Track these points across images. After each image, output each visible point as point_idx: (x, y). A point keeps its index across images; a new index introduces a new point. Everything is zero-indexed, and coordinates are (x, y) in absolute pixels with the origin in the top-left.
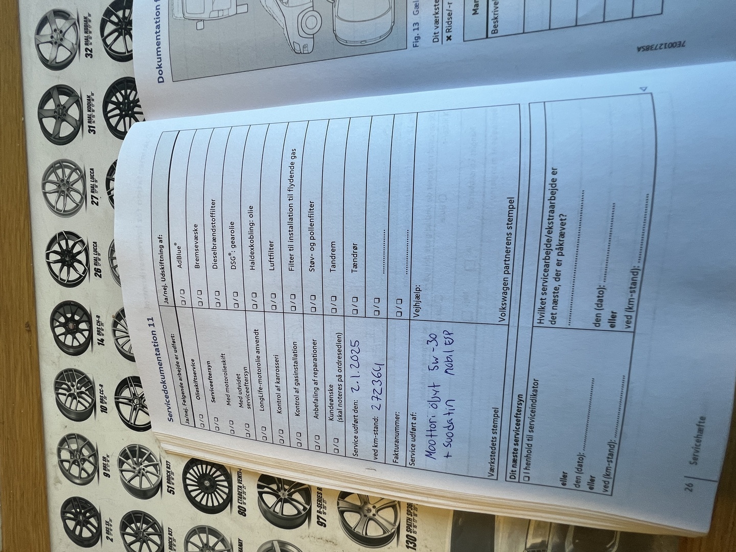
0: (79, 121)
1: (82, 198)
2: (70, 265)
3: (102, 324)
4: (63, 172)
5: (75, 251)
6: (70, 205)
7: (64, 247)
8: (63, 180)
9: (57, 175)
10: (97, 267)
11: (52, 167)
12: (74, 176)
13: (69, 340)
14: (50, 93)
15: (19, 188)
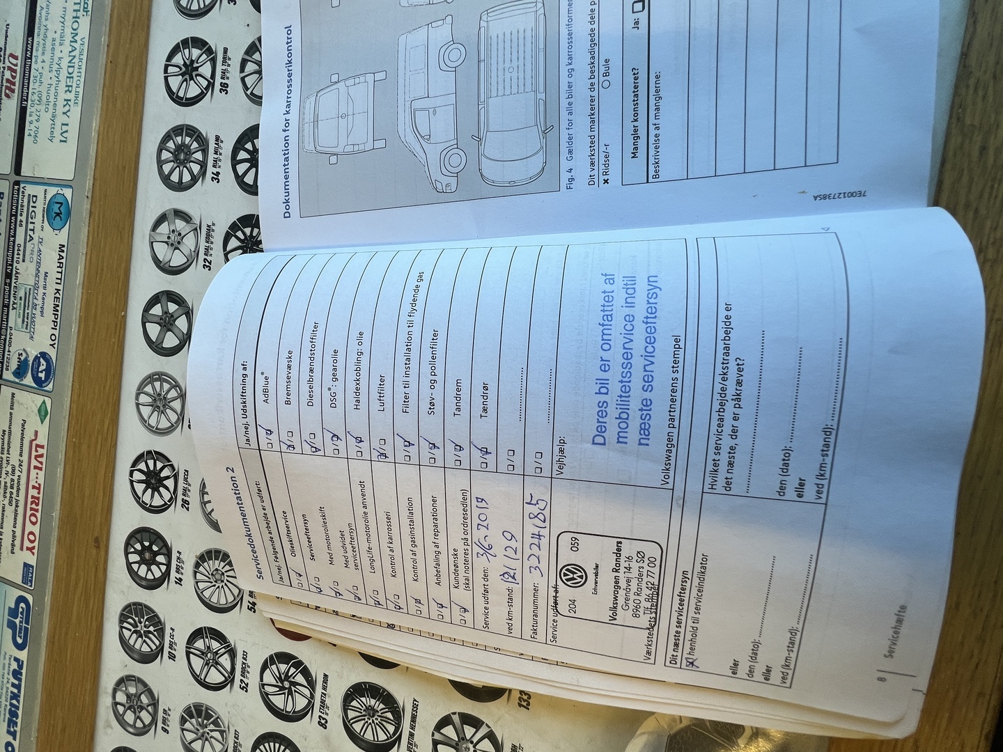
0: (186, 334)
1: (179, 418)
2: (155, 489)
3: (183, 562)
4: (161, 386)
5: (163, 474)
6: (164, 424)
7: (152, 468)
8: (159, 395)
9: (154, 388)
10: (185, 498)
11: (150, 377)
12: (173, 394)
13: (143, 571)
14: (158, 297)
15: (107, 387)
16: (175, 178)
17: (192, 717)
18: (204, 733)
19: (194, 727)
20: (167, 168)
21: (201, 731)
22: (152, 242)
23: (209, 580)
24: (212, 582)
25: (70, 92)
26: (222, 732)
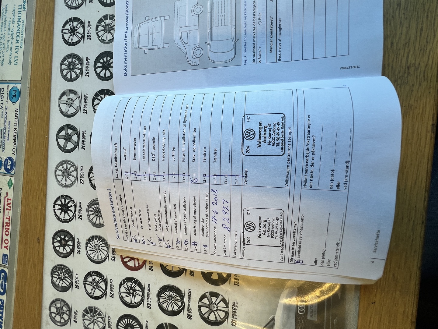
0: (77, 143)
1: (75, 179)
2: (66, 212)
3: (80, 243)
4: (67, 166)
5: (69, 205)
6: (68, 182)
7: (63, 203)
8: (66, 170)
9: (63, 167)
10: (80, 214)
11: (61, 163)
12: (72, 169)
13: (61, 250)
14: (63, 127)
16: (69, 76)
17: (88, 313)
18: (94, 320)
19: (89, 317)
20: (65, 72)
21: (93, 319)
22: (59, 104)
23: (92, 249)
24: (94, 250)
25: (18, 43)
26: (102, 318)
